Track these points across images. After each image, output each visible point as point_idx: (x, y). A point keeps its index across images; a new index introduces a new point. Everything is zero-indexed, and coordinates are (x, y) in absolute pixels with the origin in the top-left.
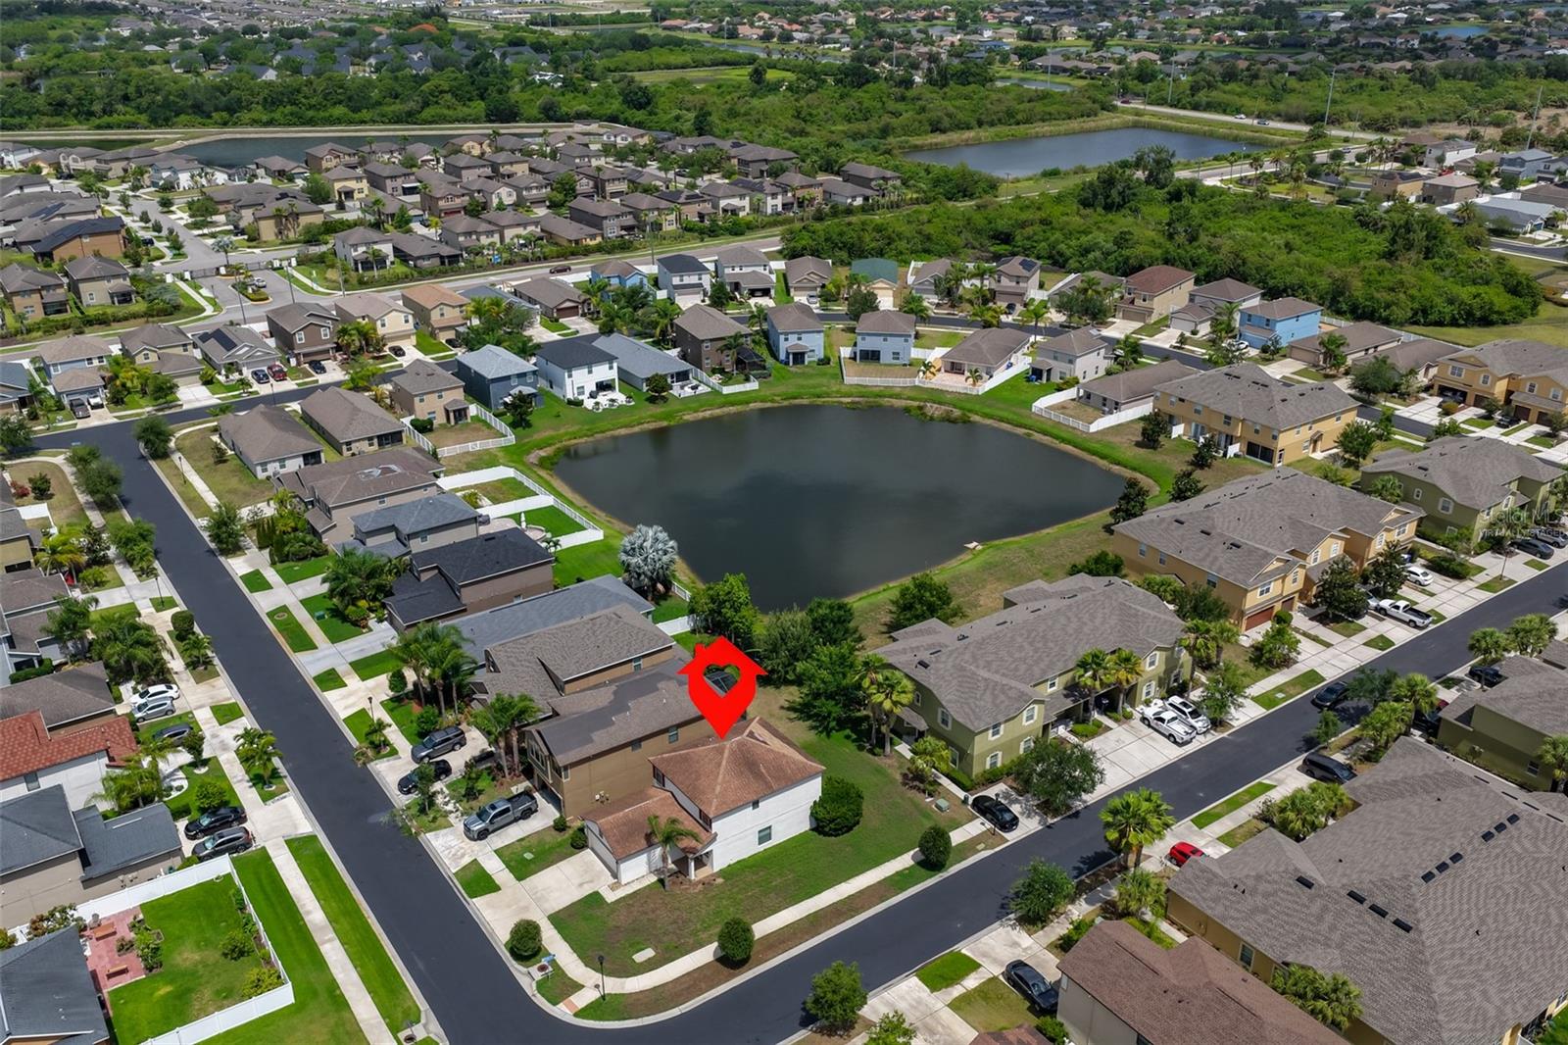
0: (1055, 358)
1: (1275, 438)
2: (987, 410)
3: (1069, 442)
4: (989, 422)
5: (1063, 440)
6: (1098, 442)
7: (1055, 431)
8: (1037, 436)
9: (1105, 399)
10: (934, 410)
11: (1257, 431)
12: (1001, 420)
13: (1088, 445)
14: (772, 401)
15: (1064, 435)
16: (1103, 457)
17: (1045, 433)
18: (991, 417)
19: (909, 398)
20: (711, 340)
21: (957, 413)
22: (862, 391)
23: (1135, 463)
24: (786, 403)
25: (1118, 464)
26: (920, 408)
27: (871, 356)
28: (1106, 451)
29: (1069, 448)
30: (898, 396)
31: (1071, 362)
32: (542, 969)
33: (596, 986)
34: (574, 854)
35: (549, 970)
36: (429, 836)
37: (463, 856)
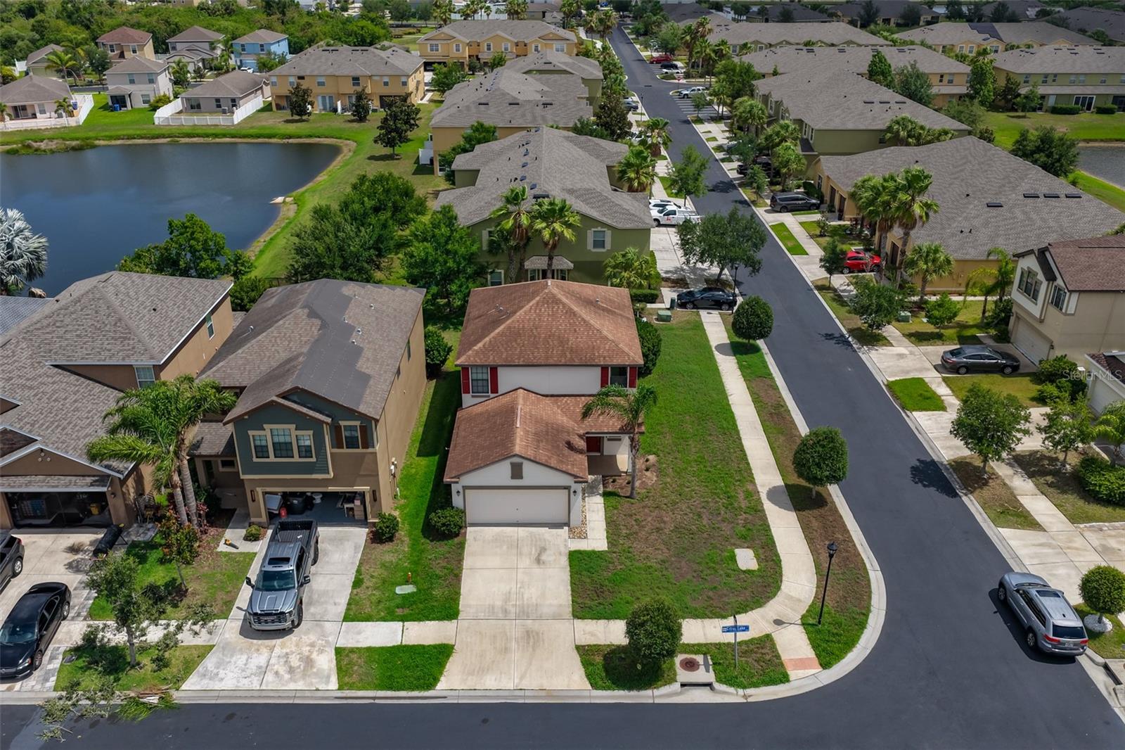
0: (132, 82)
1: (405, 84)
2: (107, 134)
3: (224, 136)
5: (214, 136)
6: (252, 128)
7: (199, 131)
8: (185, 140)
9: (218, 100)
10: (47, 146)
11: (386, 84)
12: (130, 137)
13: (244, 132)
15: (210, 132)
16: (270, 137)
17: (190, 136)
18: (118, 138)
19: (1, 144)
21: (74, 143)
23: (307, 132)
25: (290, 137)
26: (28, 147)
28: (267, 132)
29: (227, 140)
31: (152, 81)
32: (690, 665)
33: (778, 622)
34: (461, 546)
35: (699, 659)
36: (194, 688)
37: (308, 662)
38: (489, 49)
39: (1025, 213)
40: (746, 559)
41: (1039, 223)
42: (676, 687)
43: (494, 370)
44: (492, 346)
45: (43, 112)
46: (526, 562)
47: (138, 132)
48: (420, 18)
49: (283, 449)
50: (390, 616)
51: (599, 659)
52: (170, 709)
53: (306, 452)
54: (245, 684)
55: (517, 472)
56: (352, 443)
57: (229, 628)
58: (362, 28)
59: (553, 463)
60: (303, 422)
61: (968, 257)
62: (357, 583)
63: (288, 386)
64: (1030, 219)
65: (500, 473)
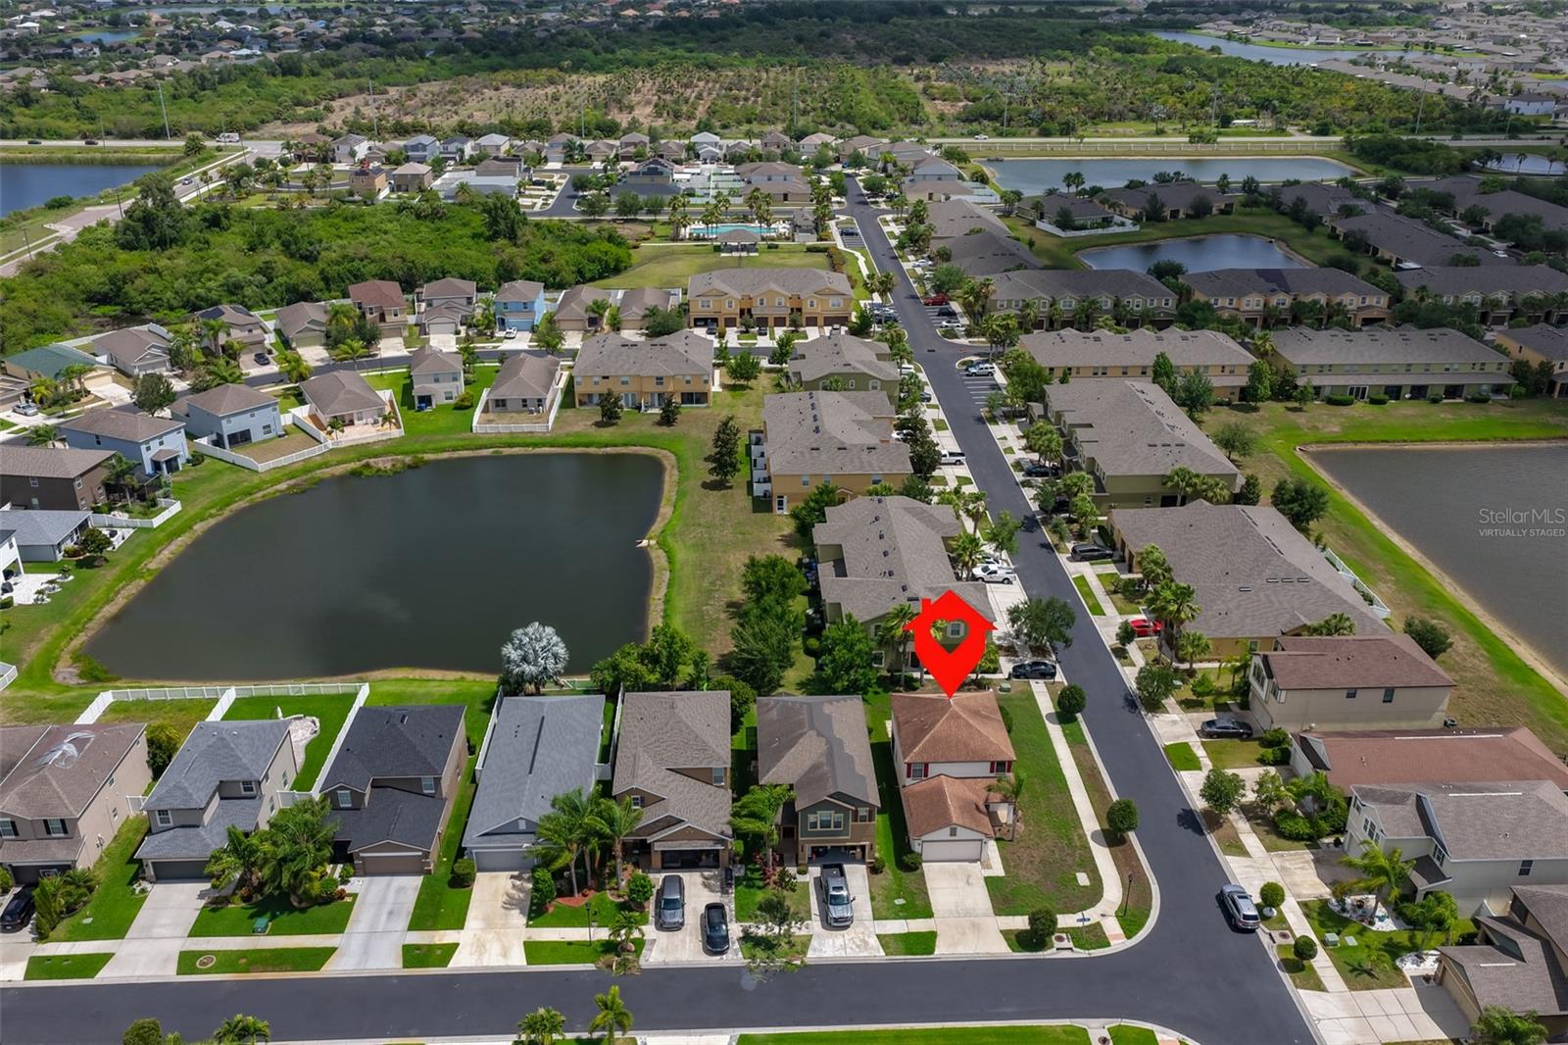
0: (437, 381)
1: (706, 381)
2: (431, 446)
3: (544, 445)
4: (445, 455)
5: (535, 445)
6: (568, 435)
7: (518, 441)
8: (507, 451)
9: (524, 401)
10: (384, 464)
11: (688, 382)
12: (455, 449)
13: (561, 441)
14: (212, 516)
15: (529, 441)
16: (587, 445)
17: (510, 446)
18: (444, 450)
19: (339, 463)
20: (82, 475)
21: (408, 459)
22: (288, 473)
23: (620, 440)
24: (227, 512)
25: (606, 446)
26: (367, 466)
27: (241, 438)
28: (584, 440)
29: (546, 450)
30: (327, 465)
31: (455, 379)
32: (1060, 939)
33: (1103, 915)
34: (923, 874)
35: (1064, 935)
36: (812, 956)
37: (866, 943)
38: (762, 304)
39: (1267, 596)
40: (1083, 879)
41: (1277, 605)
42: (1054, 950)
43: (926, 765)
44: (924, 750)
45: (360, 419)
46: (961, 884)
47: (462, 443)
48: (649, 212)
49: (825, 824)
50: (897, 917)
51: (1013, 937)
52: (805, 966)
53: (837, 825)
54: (838, 954)
55: (953, 833)
56: (863, 819)
57: (815, 924)
58: (606, 253)
59: (974, 827)
60: (838, 809)
61: (1224, 636)
62: (873, 899)
63: (832, 791)
64: (1271, 602)
65: (944, 833)
